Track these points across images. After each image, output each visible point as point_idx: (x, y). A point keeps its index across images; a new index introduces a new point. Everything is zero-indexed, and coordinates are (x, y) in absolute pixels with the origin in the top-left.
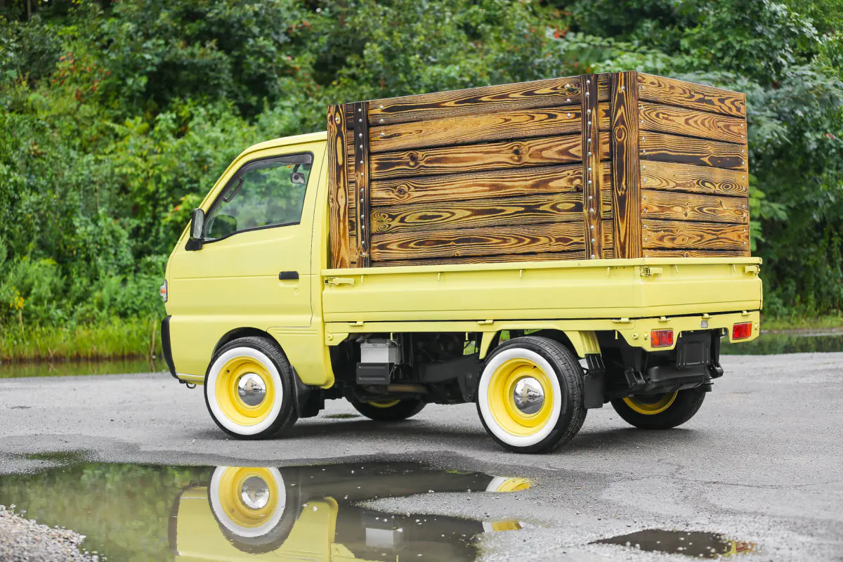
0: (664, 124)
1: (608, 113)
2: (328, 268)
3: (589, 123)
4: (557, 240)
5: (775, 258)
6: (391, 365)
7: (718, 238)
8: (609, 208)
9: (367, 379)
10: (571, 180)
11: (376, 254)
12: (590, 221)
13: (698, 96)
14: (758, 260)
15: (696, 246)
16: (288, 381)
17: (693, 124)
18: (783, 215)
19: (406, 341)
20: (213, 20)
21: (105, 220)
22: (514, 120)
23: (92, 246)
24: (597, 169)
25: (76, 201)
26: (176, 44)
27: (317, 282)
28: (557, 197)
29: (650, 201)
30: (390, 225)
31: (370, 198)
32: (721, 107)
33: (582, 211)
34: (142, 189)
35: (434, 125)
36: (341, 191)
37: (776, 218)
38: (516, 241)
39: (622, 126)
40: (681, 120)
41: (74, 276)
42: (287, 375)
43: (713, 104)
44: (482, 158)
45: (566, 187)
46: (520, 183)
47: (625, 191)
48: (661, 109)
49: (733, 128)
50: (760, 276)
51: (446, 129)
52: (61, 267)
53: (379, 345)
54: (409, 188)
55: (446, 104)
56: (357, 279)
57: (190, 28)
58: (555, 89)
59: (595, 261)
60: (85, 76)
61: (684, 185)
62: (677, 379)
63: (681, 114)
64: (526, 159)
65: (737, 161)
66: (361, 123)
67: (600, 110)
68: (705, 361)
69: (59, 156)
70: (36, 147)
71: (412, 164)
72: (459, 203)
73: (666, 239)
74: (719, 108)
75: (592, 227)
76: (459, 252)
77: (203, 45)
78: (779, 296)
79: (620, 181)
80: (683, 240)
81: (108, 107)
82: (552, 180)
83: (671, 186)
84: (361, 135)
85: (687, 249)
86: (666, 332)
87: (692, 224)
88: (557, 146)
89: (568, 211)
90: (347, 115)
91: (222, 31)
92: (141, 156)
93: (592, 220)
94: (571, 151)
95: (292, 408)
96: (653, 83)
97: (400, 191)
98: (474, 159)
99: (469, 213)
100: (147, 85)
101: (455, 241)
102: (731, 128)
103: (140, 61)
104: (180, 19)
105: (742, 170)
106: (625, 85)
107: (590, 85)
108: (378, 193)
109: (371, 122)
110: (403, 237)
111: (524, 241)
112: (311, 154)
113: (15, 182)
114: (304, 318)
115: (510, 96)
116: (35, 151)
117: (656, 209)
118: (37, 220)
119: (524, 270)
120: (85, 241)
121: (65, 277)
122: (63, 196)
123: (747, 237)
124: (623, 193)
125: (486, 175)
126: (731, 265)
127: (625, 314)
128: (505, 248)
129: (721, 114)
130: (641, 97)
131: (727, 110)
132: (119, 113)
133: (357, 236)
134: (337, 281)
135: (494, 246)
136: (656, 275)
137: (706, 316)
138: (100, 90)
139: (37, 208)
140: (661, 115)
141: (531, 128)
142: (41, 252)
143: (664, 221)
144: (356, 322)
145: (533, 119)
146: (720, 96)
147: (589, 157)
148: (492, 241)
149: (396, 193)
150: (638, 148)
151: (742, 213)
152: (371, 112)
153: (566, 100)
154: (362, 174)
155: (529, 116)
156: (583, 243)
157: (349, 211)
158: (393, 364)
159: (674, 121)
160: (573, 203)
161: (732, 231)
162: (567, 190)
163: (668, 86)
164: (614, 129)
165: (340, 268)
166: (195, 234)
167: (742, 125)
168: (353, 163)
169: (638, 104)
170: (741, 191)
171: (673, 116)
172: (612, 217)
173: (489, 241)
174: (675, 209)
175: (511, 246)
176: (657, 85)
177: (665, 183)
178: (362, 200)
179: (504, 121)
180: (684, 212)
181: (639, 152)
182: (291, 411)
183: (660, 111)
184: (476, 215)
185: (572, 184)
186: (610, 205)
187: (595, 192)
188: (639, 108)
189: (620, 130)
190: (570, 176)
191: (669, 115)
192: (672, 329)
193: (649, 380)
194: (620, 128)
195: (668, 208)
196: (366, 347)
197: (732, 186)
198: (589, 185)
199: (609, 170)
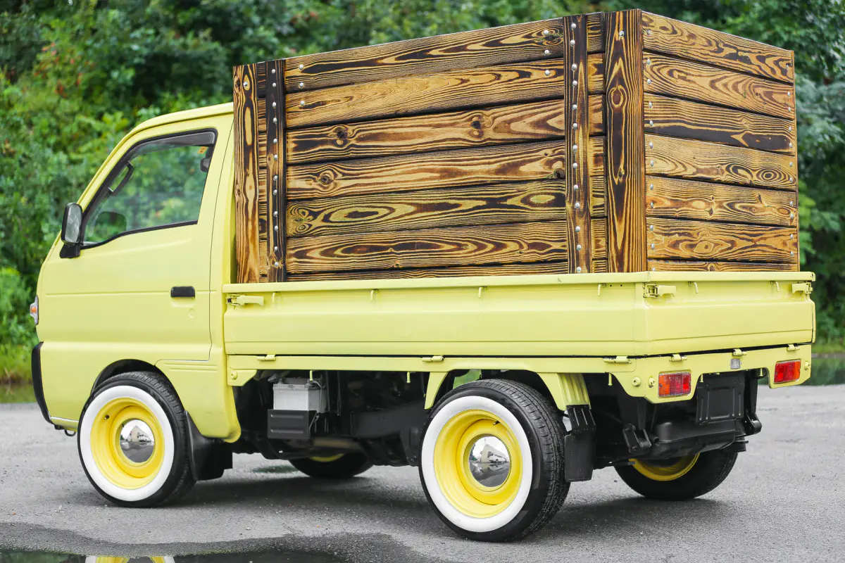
0: (680, 86)
1: (601, 69)
2: (232, 282)
3: (575, 82)
4: (531, 246)
5: (827, 275)
6: (312, 413)
7: (755, 246)
8: (600, 201)
9: (281, 432)
10: (550, 163)
11: (293, 264)
12: (574, 219)
13: (728, 51)
14: (810, 275)
15: (725, 256)
16: (181, 431)
17: (721, 88)
18: (835, 226)
19: (331, 382)
20: (208, 8)
22: (473, 80)
24: (586, 148)
25: (45, 204)
26: (167, 35)
27: (218, 302)
28: (530, 188)
29: (658, 193)
30: (310, 226)
31: (285, 189)
32: (759, 66)
33: (564, 205)
35: (369, 90)
36: (250, 180)
37: (827, 229)
38: (476, 247)
39: (620, 87)
40: (705, 82)
42: (180, 424)
43: (751, 63)
44: (430, 134)
45: (542, 173)
46: (480, 168)
47: (624, 177)
48: (676, 65)
49: (779, 98)
50: (811, 297)
51: (384, 95)
52: (26, 278)
53: (297, 386)
54: (335, 175)
55: (385, 61)
56: (268, 297)
57: (183, 17)
58: (528, 36)
59: (581, 276)
60: (68, 69)
61: (708, 171)
62: (696, 439)
63: (704, 73)
64: (490, 134)
65: (783, 142)
66: (275, 88)
67: (590, 65)
68: (737, 414)
69: (32, 155)
70: (8, 146)
71: (339, 142)
72: (399, 196)
73: (681, 245)
74: (758, 69)
75: (578, 228)
76: (399, 262)
77: (196, 36)
78: (830, 316)
79: (617, 164)
80: (706, 247)
81: (92, 103)
82: (524, 163)
83: (690, 172)
84: (274, 104)
85: (711, 260)
86: (680, 376)
87: (720, 226)
88: (531, 115)
89: (544, 205)
90: (259, 78)
91: (219, 20)
93: (577, 218)
94: (550, 122)
95: (186, 467)
96: (664, 28)
97: (324, 179)
98: (421, 135)
99: (412, 209)
100: (133, 79)
101: (394, 247)
102: (774, 96)
103: (127, 52)
104: (172, 7)
105: (788, 154)
106: (624, 30)
107: (576, 29)
108: (296, 182)
109: (287, 87)
110: (327, 241)
111: (485, 247)
112: (214, 131)
114: (202, 348)
115: (468, 48)
116: (7, 150)
117: (668, 203)
119: (485, 287)
122: (31, 200)
123: (795, 244)
124: (621, 180)
125: (436, 157)
126: (773, 282)
127: (622, 350)
128: (460, 257)
129: (760, 77)
130: (647, 45)
131: (769, 72)
132: (102, 109)
133: (268, 239)
134: (242, 299)
135: (447, 254)
136: (667, 296)
137: (738, 352)
138: (84, 84)
140: (676, 74)
141: (497, 92)
142: (5, 261)
143: (679, 221)
144: (265, 355)
145: (498, 79)
146: (760, 52)
147: (574, 130)
148: (443, 247)
149: (319, 183)
150: (643, 117)
151: (789, 213)
152: (288, 74)
153: (544, 51)
154: (276, 156)
155: (495, 74)
156: (565, 251)
157: (259, 206)
158: (315, 411)
159: (694, 82)
160: (553, 194)
161: (775, 237)
162: (545, 176)
163: (686, 34)
164: (609, 91)
165: (247, 282)
166: (70, 237)
167: (789, 93)
168: (265, 142)
169: (642, 55)
170: (788, 182)
171: (693, 75)
172: (605, 214)
173: (439, 247)
174: (695, 204)
175: (468, 254)
176: (671, 31)
177: (680, 168)
178: (276, 191)
179: (460, 82)
180: (708, 209)
181: (644, 122)
182: (185, 472)
183: (675, 67)
184: (421, 211)
185: (551, 168)
186: (602, 197)
187: (582, 179)
188: (644, 61)
189: (617, 92)
190: (548, 158)
191: (687, 74)
192: (689, 370)
193: (657, 440)
194: (617, 90)
195: (684, 202)
196: (280, 389)
197: (775, 175)
198: (574, 169)
199: (602, 148)
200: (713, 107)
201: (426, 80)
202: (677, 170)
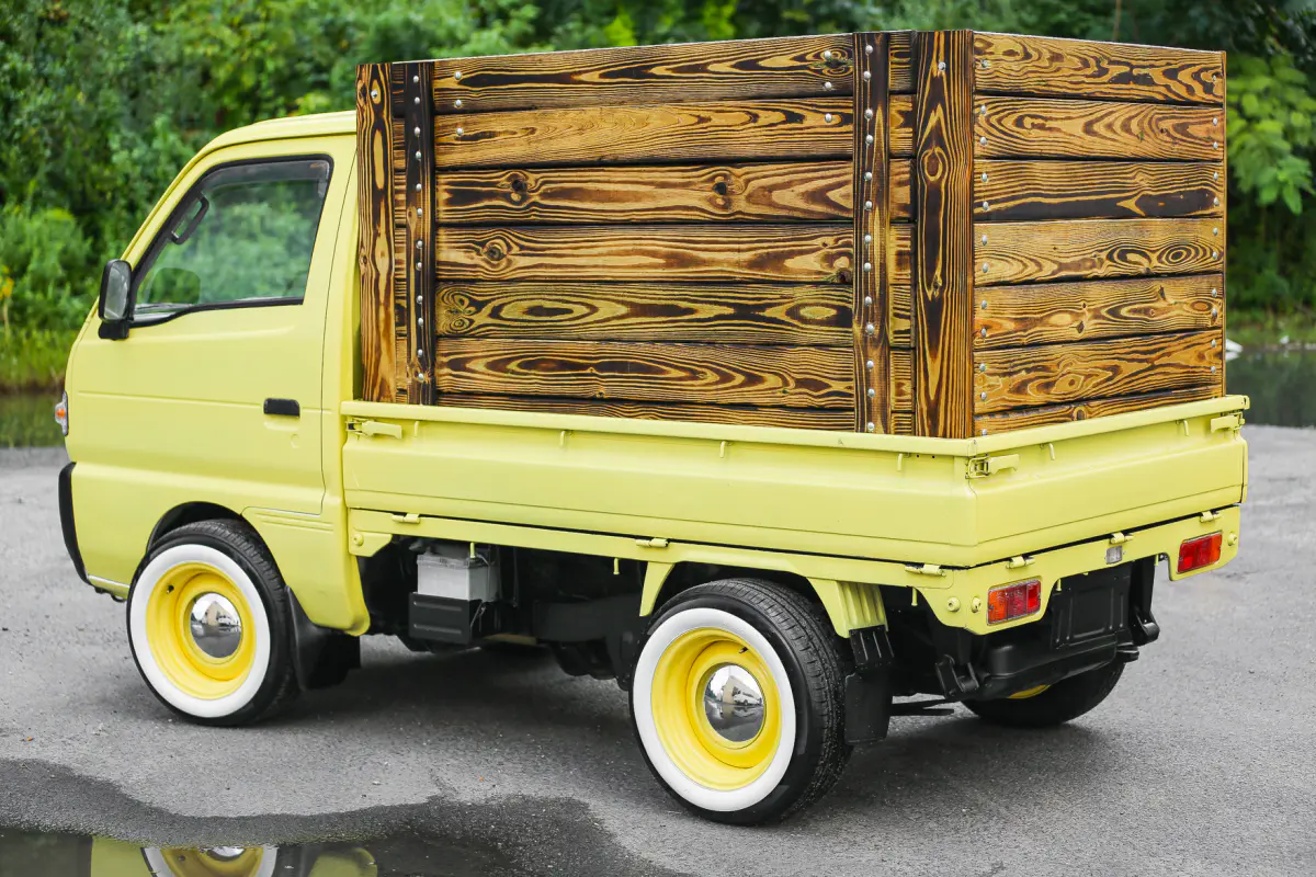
0: (1034, 140)
1: (910, 119)
2: (355, 398)
3: (869, 138)
4: (800, 383)
6: (474, 604)
7: (1153, 367)
8: (905, 325)
9: (428, 628)
10: (830, 259)
11: (446, 378)
12: (865, 349)
13: (1115, 70)
14: (1241, 401)
15: (1103, 391)
16: (281, 617)
17: (1102, 131)
19: (505, 563)
21: (165, 140)
22: (717, 120)
23: (138, 185)
24: (886, 241)
25: (115, 105)
27: (334, 428)
28: (800, 293)
29: (993, 311)
30: (472, 322)
31: (434, 262)
32: (1167, 87)
33: (850, 326)
34: (233, 82)
35: (559, 120)
36: (382, 243)
38: (718, 378)
39: (938, 150)
40: (1077, 127)
41: (108, 236)
42: (279, 606)
43: (1154, 84)
44: (653, 197)
45: (819, 273)
46: (727, 256)
47: (942, 288)
48: (1028, 107)
49: (1198, 131)
51: (581, 130)
52: (82, 224)
53: (453, 562)
54: (510, 248)
55: (583, 77)
56: (407, 426)
58: (801, 58)
59: (874, 438)
61: (1078, 265)
63: (1074, 113)
64: (741, 204)
65: (1204, 199)
66: (419, 105)
67: (893, 111)
68: (1116, 626)
69: (94, 23)
70: (58, 6)
71: (515, 197)
72: (606, 288)
73: (1031, 388)
74: (1163, 90)
75: (870, 363)
76: (603, 390)
79: (931, 269)
80: (1072, 383)
82: (791, 254)
83: (1048, 270)
84: (417, 130)
85: (1079, 401)
86: (1023, 588)
87: (1096, 346)
88: (803, 181)
89: (821, 323)
90: (395, 87)
92: (231, 26)
93: (869, 349)
94: (831, 194)
95: (288, 671)
97: (492, 252)
98: (637, 197)
99: (623, 310)
101: (597, 367)
102: (1191, 130)
105: (1212, 216)
106: (947, 60)
107: (873, 54)
108: (450, 253)
109: (437, 104)
110: (498, 347)
111: (731, 378)
112: (328, 159)
113: (14, 70)
114: (311, 496)
115: (710, 68)
116: (56, 12)
117: (1011, 326)
118: (47, 138)
119: (729, 442)
120: (127, 177)
121: (90, 241)
122: (92, 97)
123: (1219, 355)
124: (937, 294)
125: (661, 233)
126: (1180, 422)
127: (933, 556)
128: (694, 390)
129: (1168, 102)
130: (981, 86)
131: (1183, 92)
133: (409, 335)
134: (370, 427)
135: (674, 384)
136: (1003, 472)
137: (1119, 537)
139: (48, 118)
140: (1028, 122)
141: (751, 140)
142: (53, 194)
143: (1030, 349)
144: (404, 514)
145: (755, 121)
146: (1168, 64)
147: (867, 212)
148: (668, 372)
149: (485, 257)
150: (972, 198)
151: (1210, 307)
152: (439, 84)
153: (823, 84)
154: (420, 211)
155: (748, 113)
156: (851, 395)
157: (395, 284)
158: (480, 601)
159: (1059, 130)
160: (833, 307)
161: (1185, 348)
162: (823, 278)
163: (1048, 55)
164: (922, 152)
165: (378, 400)
166: (113, 308)
167: (1215, 120)
168: (404, 187)
169: (974, 100)
170: (1209, 261)
171: (1057, 119)
172: (912, 345)
173: (663, 372)
174: (1055, 319)
175: (705, 387)
176: (1022, 55)
177: (1032, 268)
178: (420, 264)
179: (696, 120)
180: (1076, 324)
181: (973, 206)
182: (287, 677)
183: (1026, 111)
184: (637, 315)
185: (831, 266)
186: (908, 318)
187: (877, 289)
188: (976, 111)
189: (933, 157)
190: (826, 250)
191: (1046, 119)
192: (1039, 577)
193: (988, 679)
194: (933, 154)
195: (1037, 319)
196: (428, 564)
197: (1189, 252)
198: (866, 273)
199: (908, 243)
200: (1089, 164)
201: (644, 113)
202: (1027, 272)
